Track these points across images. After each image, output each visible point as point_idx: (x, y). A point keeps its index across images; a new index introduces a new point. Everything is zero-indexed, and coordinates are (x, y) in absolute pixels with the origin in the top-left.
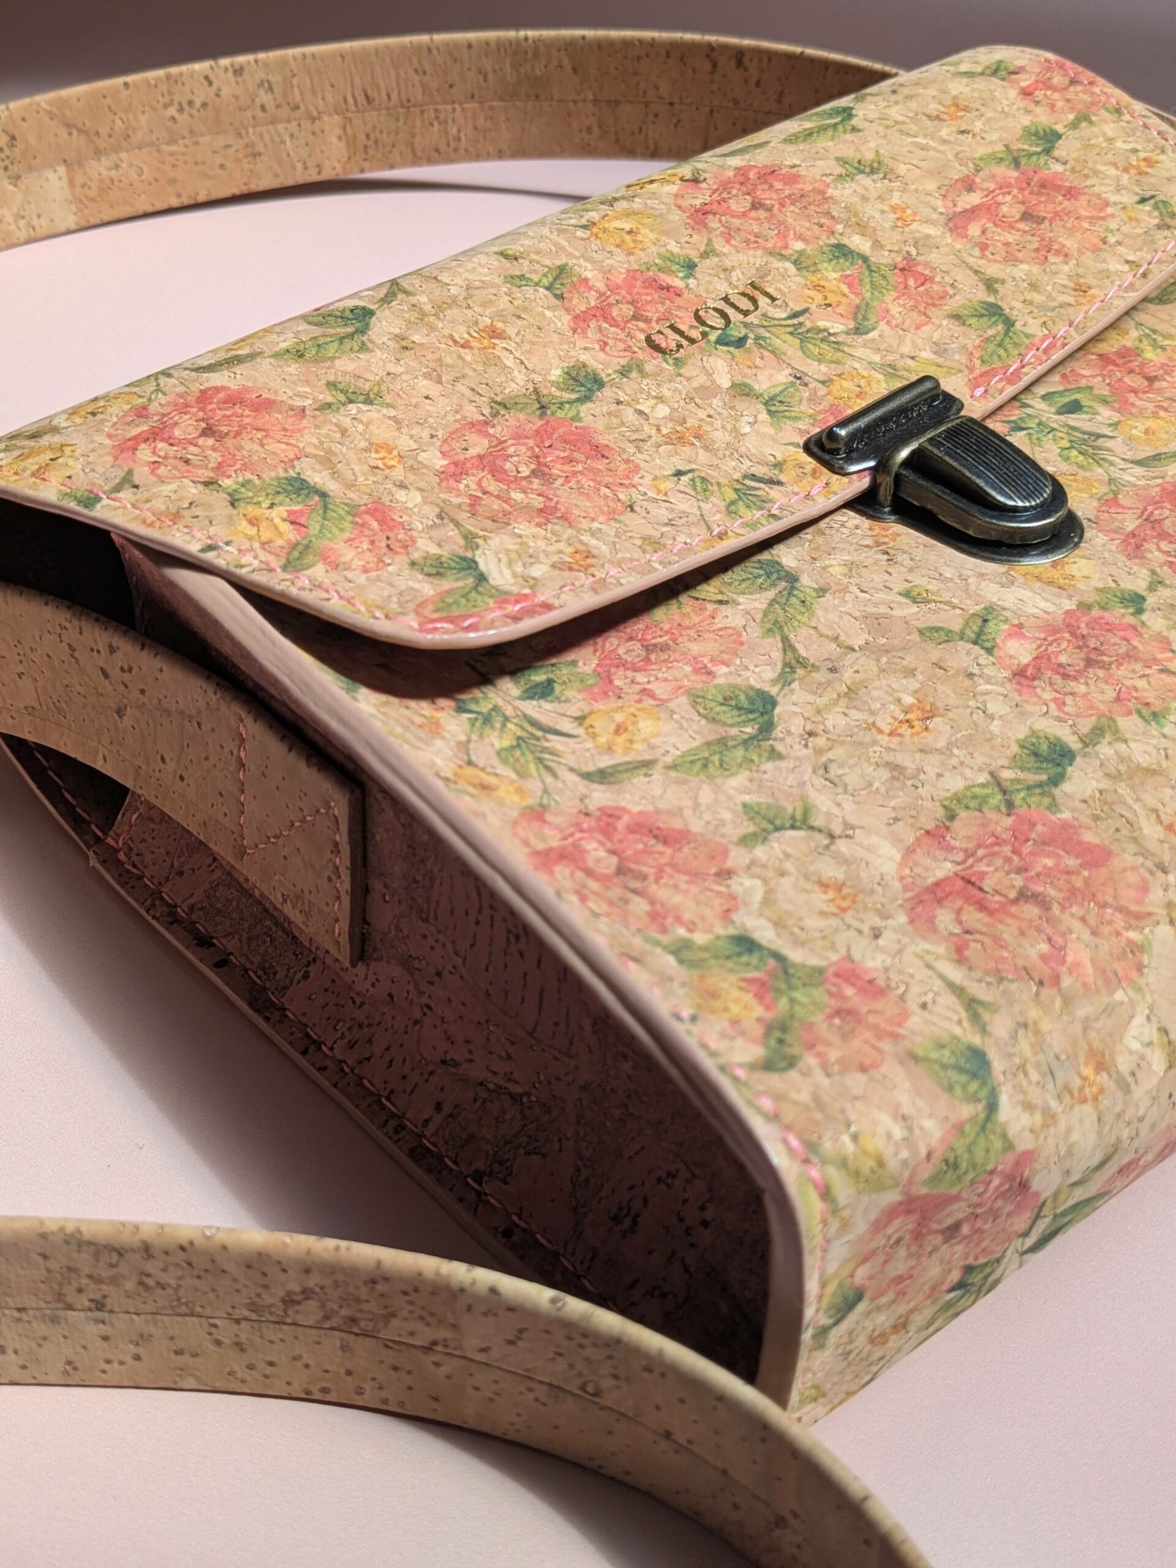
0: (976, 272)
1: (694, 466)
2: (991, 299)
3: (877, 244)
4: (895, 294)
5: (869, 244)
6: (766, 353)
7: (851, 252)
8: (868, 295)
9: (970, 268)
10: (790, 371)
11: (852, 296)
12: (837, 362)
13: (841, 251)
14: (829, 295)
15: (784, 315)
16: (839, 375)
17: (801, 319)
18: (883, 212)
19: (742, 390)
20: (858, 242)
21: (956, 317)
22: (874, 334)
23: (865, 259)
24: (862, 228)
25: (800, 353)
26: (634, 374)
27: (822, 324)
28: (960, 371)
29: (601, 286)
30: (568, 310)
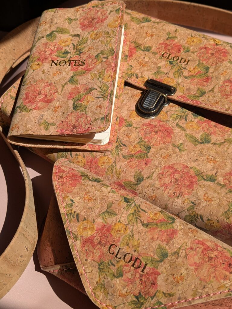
0: (214, 88)
1: (134, 67)
2: (206, 92)
3: (212, 73)
4: (200, 79)
5: (212, 71)
6: (171, 68)
7: (208, 70)
8: (197, 76)
9: (215, 87)
10: (168, 72)
11: (195, 74)
12: (175, 77)
13: (207, 69)
14: (193, 71)
15: (183, 67)
16: (171, 78)
17: (183, 69)
18: (223, 70)
19: (159, 68)
20: (211, 70)
21: (199, 89)
22: (186, 80)
23: (207, 72)
24: (216, 69)
25: (173, 72)
26: (154, 54)
27: (184, 72)
28: (184, 93)
29: (174, 43)
30: (164, 41)
